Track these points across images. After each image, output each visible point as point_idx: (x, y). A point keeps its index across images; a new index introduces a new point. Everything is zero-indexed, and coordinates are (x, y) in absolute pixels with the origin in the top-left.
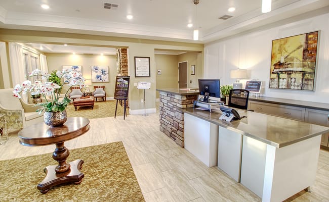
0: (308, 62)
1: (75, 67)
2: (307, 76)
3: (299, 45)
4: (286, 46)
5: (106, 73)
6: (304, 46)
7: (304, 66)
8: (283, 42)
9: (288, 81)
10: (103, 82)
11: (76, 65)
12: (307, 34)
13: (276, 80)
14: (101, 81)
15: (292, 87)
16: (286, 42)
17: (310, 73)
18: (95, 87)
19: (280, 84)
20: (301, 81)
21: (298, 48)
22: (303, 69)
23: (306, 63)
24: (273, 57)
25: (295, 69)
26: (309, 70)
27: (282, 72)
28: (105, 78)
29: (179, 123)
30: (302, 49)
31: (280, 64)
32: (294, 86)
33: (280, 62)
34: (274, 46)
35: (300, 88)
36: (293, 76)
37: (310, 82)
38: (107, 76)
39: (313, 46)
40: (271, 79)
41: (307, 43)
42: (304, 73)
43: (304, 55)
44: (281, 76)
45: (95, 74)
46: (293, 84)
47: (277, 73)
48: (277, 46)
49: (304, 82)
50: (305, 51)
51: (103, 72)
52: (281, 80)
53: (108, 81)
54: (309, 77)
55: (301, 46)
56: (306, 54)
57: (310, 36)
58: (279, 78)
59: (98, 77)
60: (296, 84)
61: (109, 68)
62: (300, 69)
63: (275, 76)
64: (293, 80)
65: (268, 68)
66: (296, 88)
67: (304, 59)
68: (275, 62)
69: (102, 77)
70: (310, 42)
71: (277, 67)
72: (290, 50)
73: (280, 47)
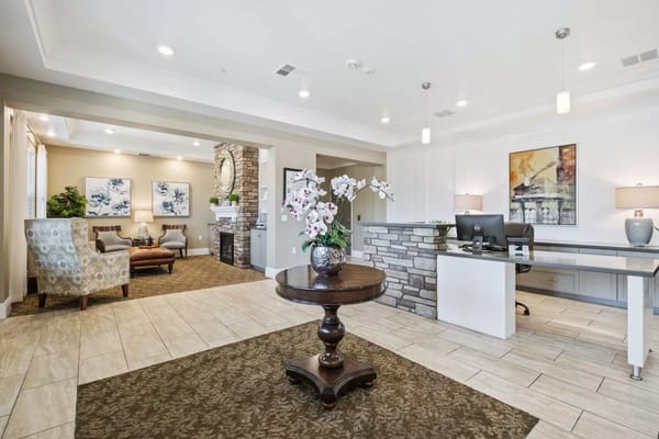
0: (565, 186)
1: (116, 182)
2: (566, 205)
3: (551, 161)
4: (532, 162)
5: (184, 197)
6: (558, 164)
7: (559, 191)
8: (525, 157)
9: (538, 213)
10: (176, 217)
11: (118, 178)
12: (561, 148)
13: (520, 211)
14: (173, 214)
15: (545, 221)
16: (531, 157)
17: (569, 201)
18: (165, 228)
19: (527, 217)
20: (557, 212)
21: (549, 166)
22: (560, 196)
23: (563, 187)
24: (512, 177)
25: (546, 195)
26: (567, 197)
27: (527, 200)
28: (182, 209)
29: (424, 277)
30: (555, 167)
31: (522, 188)
32: (548, 219)
33: (523, 185)
34: (513, 161)
35: (556, 222)
36: (544, 205)
37: (570, 213)
38: (186, 204)
39: (571, 163)
40: (511, 210)
41: (561, 159)
42: (560, 201)
43: (558, 175)
44: (527, 205)
45: (159, 200)
46: (545, 216)
47: (519, 200)
48: (517, 162)
49: (562, 213)
50: (559, 170)
51: (178, 195)
52: (527, 211)
53: (187, 214)
54: (569, 207)
55: (553, 164)
56: (561, 174)
57: (565, 150)
58: (524, 209)
59: (165, 205)
60: (550, 217)
61: (190, 187)
62: (555, 195)
63: (517, 205)
64: (545, 211)
65: (506, 193)
66: (551, 222)
67: (559, 180)
68: (515, 186)
69: (175, 206)
70: (565, 158)
71: (520, 192)
72: (537, 168)
73: (522, 162)
